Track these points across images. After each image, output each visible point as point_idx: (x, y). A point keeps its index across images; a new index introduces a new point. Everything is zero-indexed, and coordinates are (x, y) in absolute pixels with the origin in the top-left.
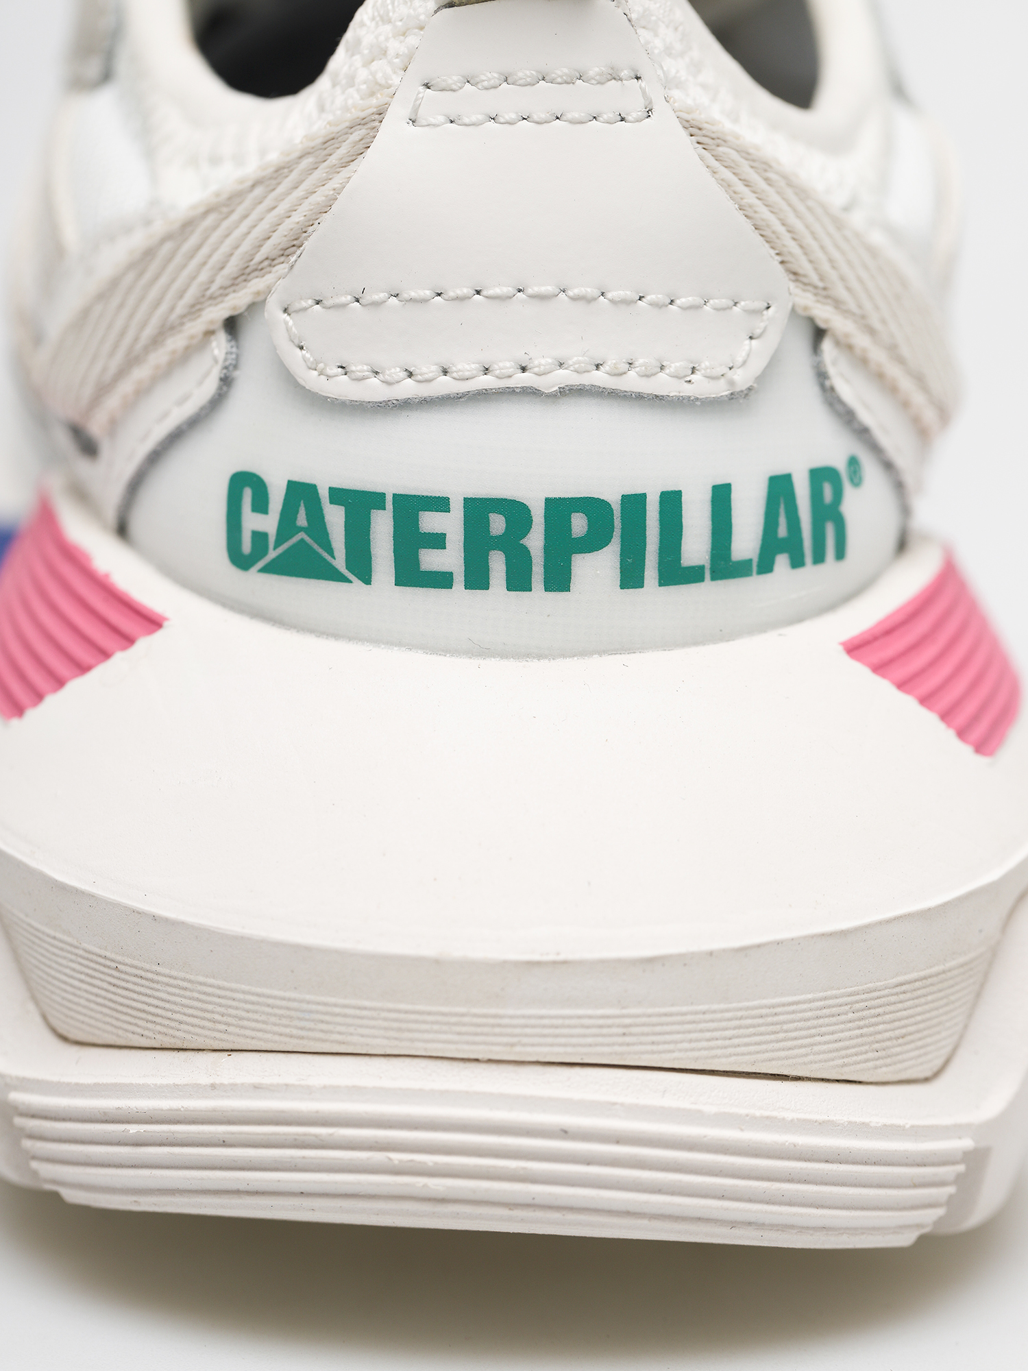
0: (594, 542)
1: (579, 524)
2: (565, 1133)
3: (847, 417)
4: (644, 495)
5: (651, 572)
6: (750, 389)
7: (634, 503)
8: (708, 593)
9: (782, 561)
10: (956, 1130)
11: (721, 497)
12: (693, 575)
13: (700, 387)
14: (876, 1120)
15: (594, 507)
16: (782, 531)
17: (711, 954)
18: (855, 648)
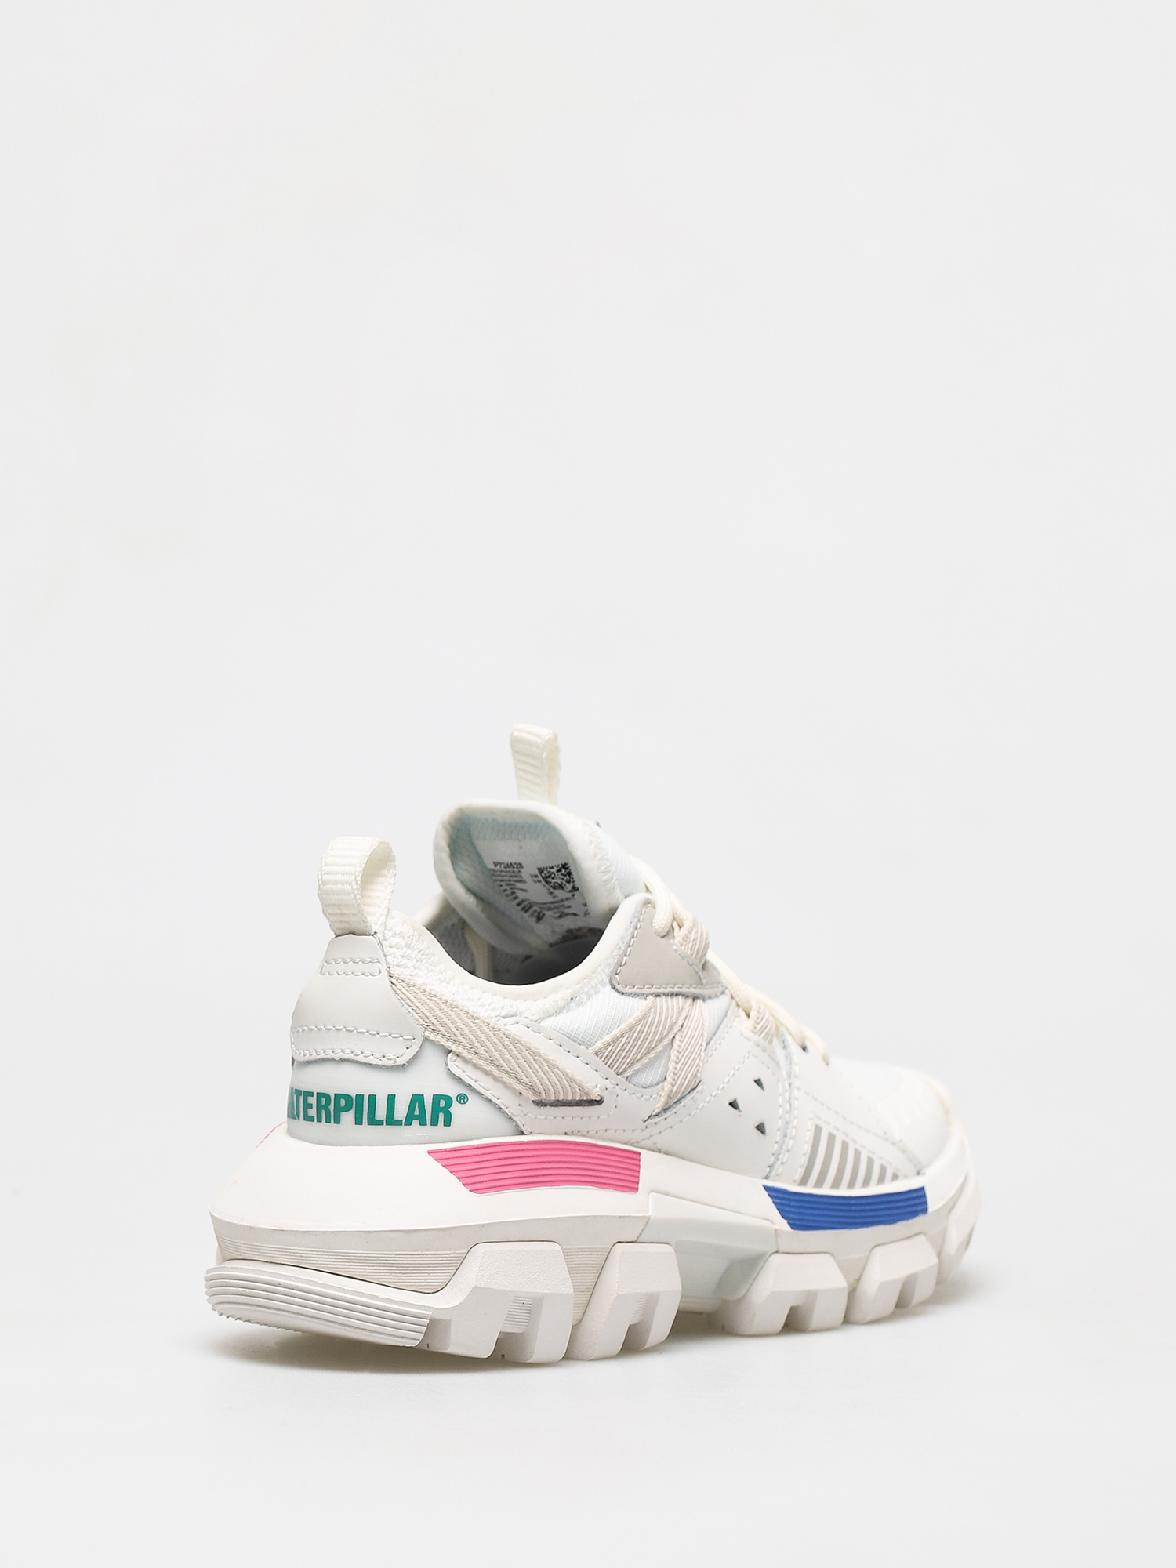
0: (347, 1109)
1: (343, 1102)
2: (279, 1285)
3: (459, 1080)
4: (363, 1095)
5: (365, 1120)
6: (404, 1065)
7: (360, 1097)
8: (385, 1130)
9: (416, 1123)
10: (430, 1308)
11: (391, 1099)
12: (380, 1123)
13: (384, 1062)
14: (381, 1296)
15: (347, 1097)
16: (417, 1112)
17: (323, 1232)
18: (430, 1152)
